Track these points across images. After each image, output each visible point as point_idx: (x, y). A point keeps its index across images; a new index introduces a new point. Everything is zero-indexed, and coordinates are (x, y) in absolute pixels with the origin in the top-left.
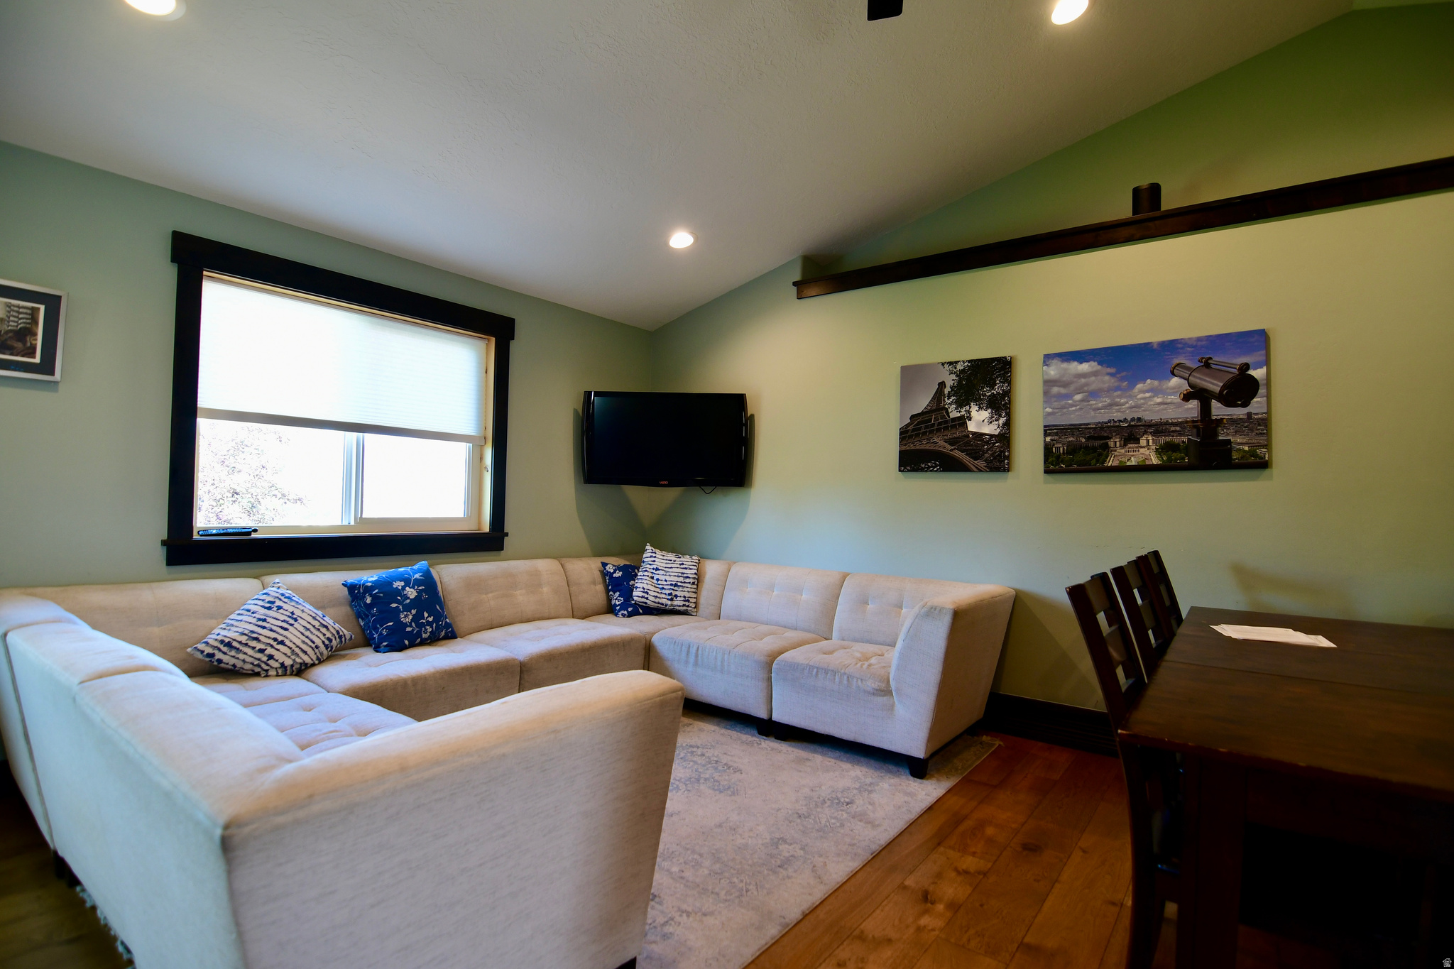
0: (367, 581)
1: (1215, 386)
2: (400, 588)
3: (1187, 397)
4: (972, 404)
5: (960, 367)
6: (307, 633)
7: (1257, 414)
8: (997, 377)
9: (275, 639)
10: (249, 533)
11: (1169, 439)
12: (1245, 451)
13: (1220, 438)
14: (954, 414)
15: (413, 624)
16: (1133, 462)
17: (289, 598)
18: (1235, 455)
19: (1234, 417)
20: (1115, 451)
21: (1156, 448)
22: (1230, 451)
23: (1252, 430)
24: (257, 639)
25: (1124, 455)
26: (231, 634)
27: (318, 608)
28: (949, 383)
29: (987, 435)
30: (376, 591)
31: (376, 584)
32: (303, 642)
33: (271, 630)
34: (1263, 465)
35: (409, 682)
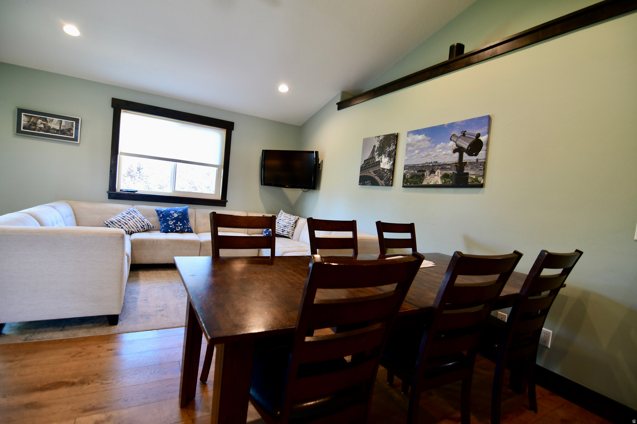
0: (162, 210)
1: (465, 145)
2: (172, 213)
3: (455, 151)
4: (383, 155)
5: (381, 139)
6: (136, 223)
7: (480, 160)
8: (392, 143)
9: (125, 223)
10: (134, 192)
11: (446, 172)
12: (473, 179)
13: (465, 172)
14: (377, 160)
15: (173, 225)
16: (432, 183)
17: (135, 212)
18: (470, 181)
19: (471, 161)
20: (427, 177)
21: (441, 177)
22: (467, 178)
23: (477, 168)
24: (120, 222)
25: (429, 179)
26: (114, 220)
27: (143, 216)
28: (377, 146)
29: (386, 169)
30: (164, 213)
31: (165, 211)
32: (134, 225)
33: (125, 220)
34: (481, 186)
35: (155, 241)
